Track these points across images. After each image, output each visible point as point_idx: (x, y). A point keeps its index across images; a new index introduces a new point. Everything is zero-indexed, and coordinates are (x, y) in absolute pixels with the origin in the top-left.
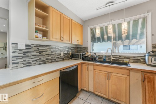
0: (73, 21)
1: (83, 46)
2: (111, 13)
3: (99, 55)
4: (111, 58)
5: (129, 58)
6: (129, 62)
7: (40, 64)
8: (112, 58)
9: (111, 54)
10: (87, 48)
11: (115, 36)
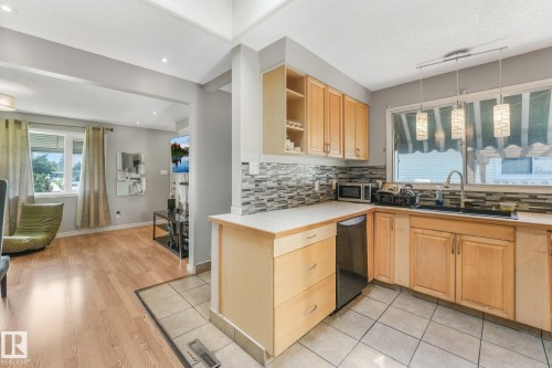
0: (347, 99)
1: (370, 164)
2: (461, 71)
3: (421, 191)
4: (459, 200)
5: (518, 200)
6: (516, 211)
7: (279, 208)
8: (464, 200)
9: (459, 188)
10: (384, 168)
11: (471, 133)
